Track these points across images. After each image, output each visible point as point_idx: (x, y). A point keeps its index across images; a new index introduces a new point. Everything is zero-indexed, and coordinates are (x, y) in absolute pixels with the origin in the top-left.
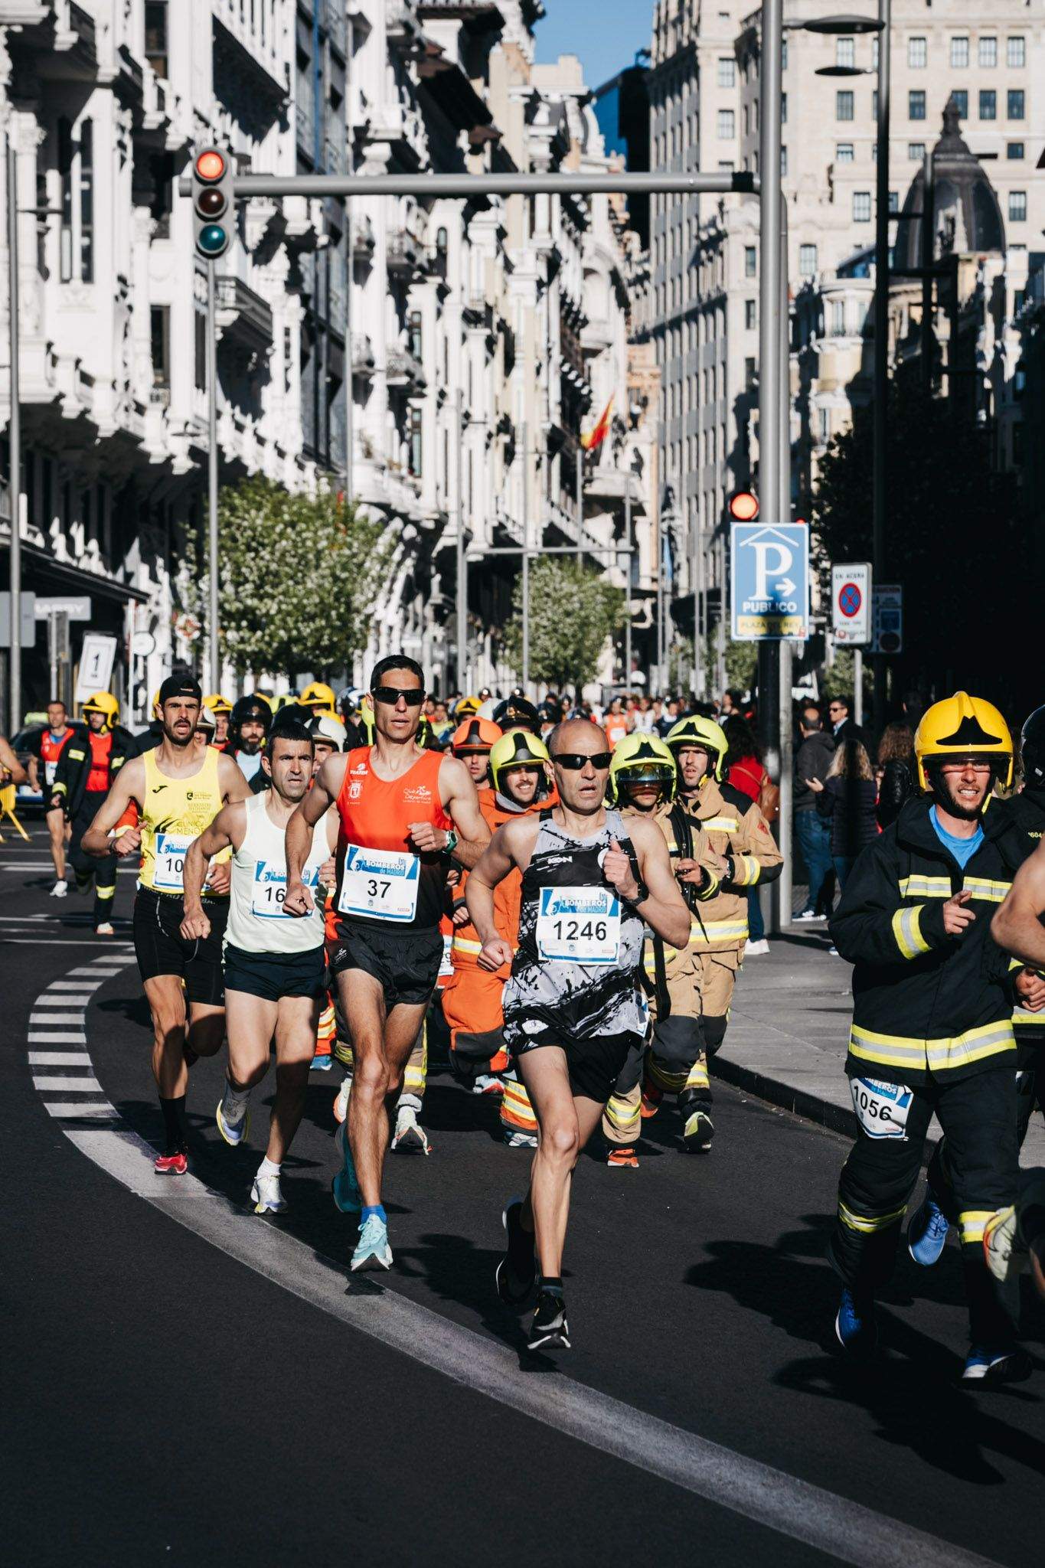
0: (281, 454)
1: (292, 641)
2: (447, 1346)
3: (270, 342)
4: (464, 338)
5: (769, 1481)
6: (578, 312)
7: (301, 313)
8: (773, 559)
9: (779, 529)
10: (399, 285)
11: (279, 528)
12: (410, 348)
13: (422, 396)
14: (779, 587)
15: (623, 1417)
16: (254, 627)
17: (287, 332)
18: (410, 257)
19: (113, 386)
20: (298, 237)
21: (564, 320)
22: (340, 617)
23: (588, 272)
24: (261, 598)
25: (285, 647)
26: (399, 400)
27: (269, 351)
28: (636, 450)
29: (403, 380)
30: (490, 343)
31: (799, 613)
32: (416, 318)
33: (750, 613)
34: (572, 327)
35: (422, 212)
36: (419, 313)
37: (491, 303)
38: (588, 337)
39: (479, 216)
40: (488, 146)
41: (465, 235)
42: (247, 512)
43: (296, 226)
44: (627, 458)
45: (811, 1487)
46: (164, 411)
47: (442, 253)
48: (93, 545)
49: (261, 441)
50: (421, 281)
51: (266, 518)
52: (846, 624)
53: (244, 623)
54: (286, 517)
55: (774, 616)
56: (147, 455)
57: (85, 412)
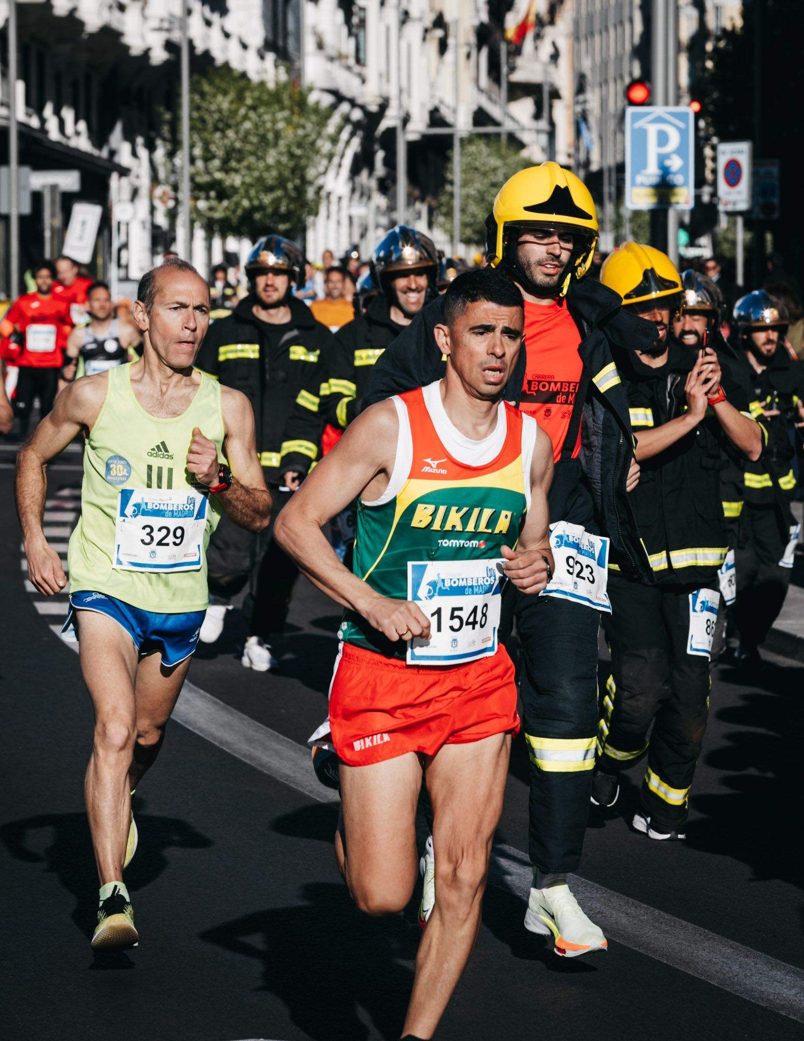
0: (245, 47)
1: (254, 209)
5: (632, 911)
8: (663, 139)
9: (668, 113)
11: (242, 111)
14: (668, 163)
16: (222, 196)
22: (296, 188)
24: (227, 172)
25: (248, 214)
28: (554, 44)
31: (686, 184)
33: (642, 185)
42: (215, 96)
44: (546, 50)
45: (667, 916)
46: (143, 9)
48: (82, 126)
49: (227, 35)
51: (232, 102)
52: (728, 193)
53: (213, 194)
54: (249, 101)
55: (665, 188)
56: (127, 48)
57: (73, 10)
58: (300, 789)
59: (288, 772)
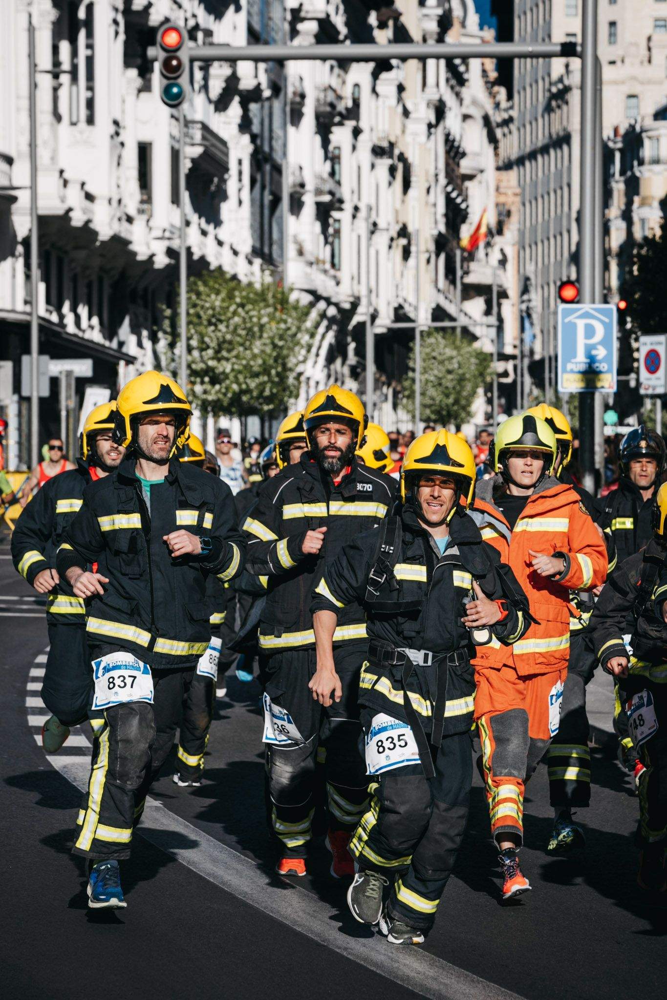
0: (236, 253)
1: (242, 392)
2: (315, 917)
3: (226, 170)
4: (373, 166)
6: (459, 147)
7: (250, 148)
8: (590, 332)
9: (595, 310)
10: (324, 127)
11: (233, 308)
12: (332, 174)
13: (341, 209)
14: (594, 352)
15: (441, 971)
16: (214, 381)
17: (240, 162)
18: (332, 106)
19: (110, 201)
20: (248, 91)
21: (448, 152)
22: (278, 374)
23: (466, 117)
24: (219, 360)
25: (237, 397)
26: (324, 212)
27: (226, 176)
28: (502, 250)
29: (327, 198)
30: (392, 170)
31: (609, 371)
32: (337, 152)
33: (572, 371)
34: (454, 158)
35: (342, 73)
36: (339, 148)
37: (393, 140)
38: (466, 166)
39: (384, 76)
40: (391, 23)
41: (374, 90)
42: (209, 296)
43: (247, 83)
44: (496, 256)
46: (148, 221)
47: (356, 103)
48: (95, 321)
49: (220, 243)
50: (341, 124)
51: (223, 300)
52: (648, 379)
53: (207, 379)
54: (238, 300)
55: (591, 374)
56: (134, 254)
57: (88, 222)
58: (256, 905)
59: (246, 889)
